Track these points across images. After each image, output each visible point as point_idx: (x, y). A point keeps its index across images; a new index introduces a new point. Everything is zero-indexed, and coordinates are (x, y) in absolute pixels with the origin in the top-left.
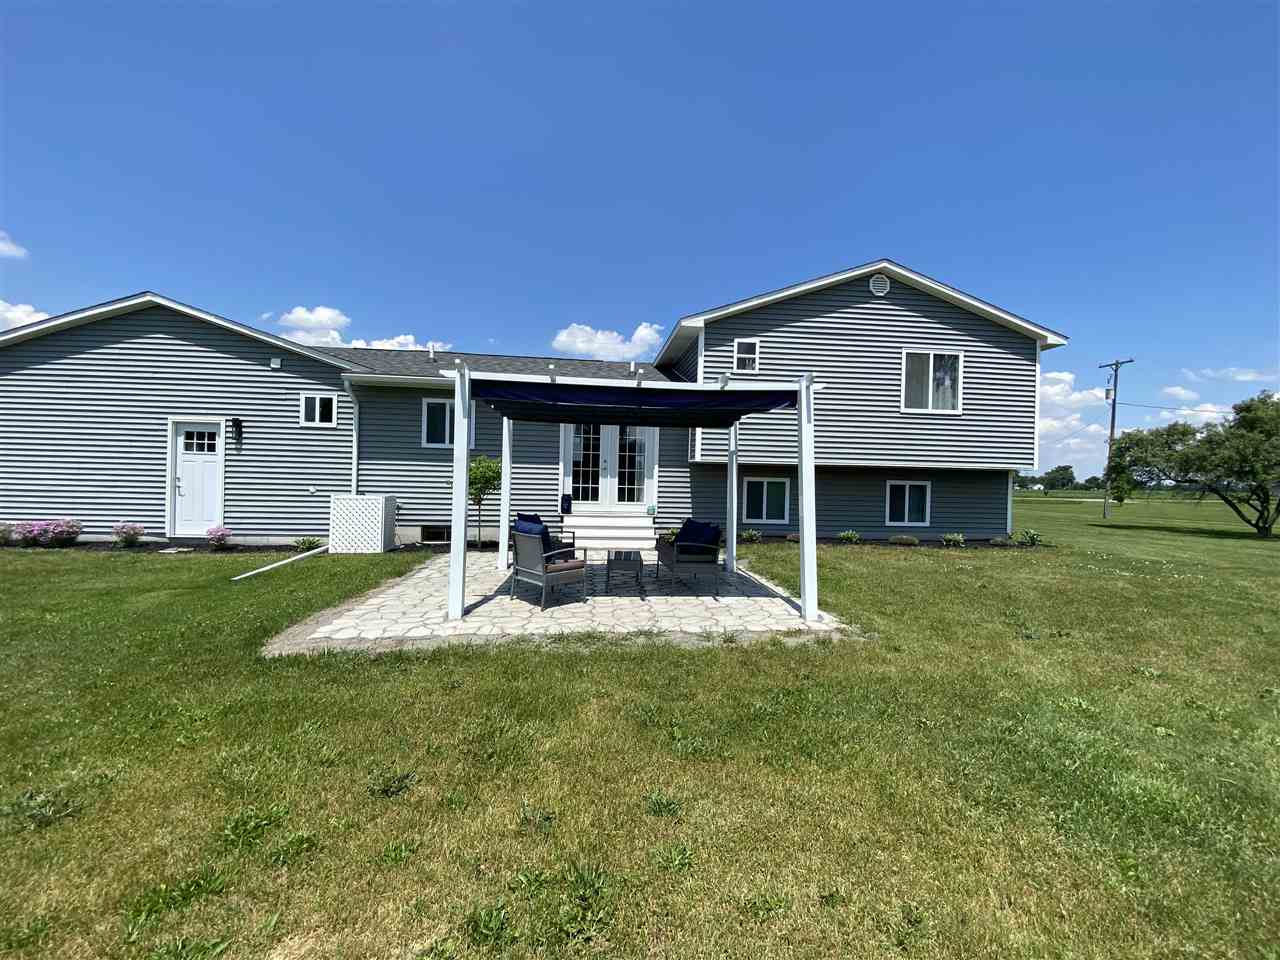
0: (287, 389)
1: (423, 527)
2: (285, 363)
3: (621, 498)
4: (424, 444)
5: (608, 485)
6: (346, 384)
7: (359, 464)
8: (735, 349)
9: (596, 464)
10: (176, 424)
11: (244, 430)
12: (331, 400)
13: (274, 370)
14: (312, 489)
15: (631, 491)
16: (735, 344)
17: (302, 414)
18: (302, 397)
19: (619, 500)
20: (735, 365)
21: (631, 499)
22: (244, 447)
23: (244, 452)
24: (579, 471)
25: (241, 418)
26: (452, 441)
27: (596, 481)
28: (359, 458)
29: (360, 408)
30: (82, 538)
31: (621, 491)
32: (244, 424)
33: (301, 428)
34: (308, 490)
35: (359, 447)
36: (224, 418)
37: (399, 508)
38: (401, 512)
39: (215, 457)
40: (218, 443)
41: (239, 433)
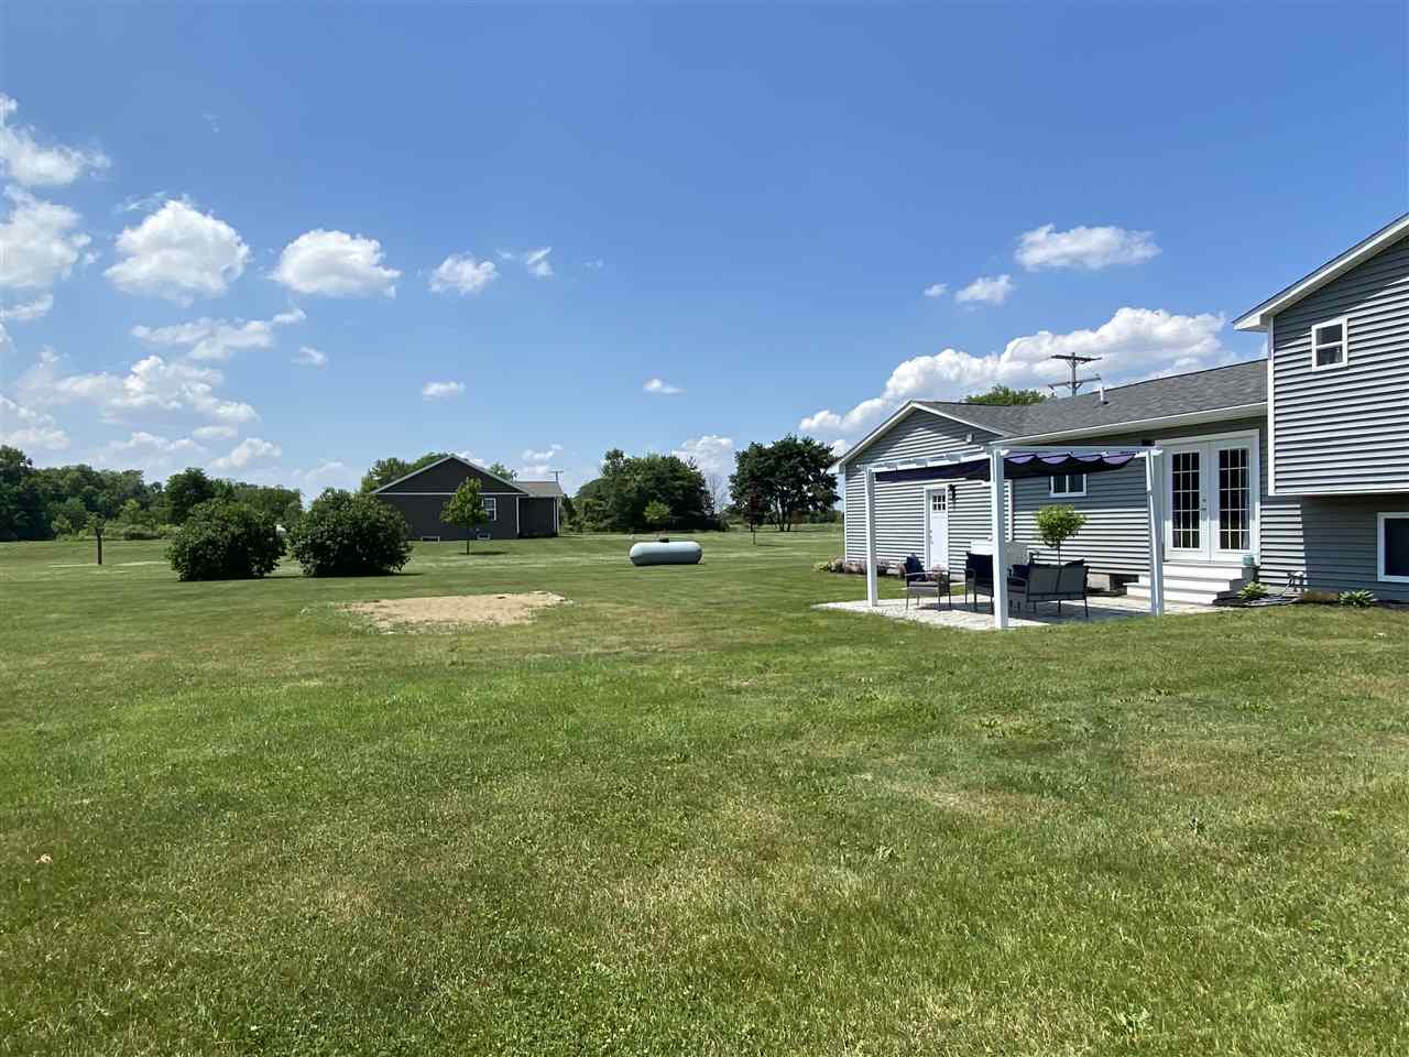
2: (975, 437)
3: (1224, 545)
5: (1209, 528)
8: (1314, 339)
9: (1196, 505)
10: (929, 491)
11: (956, 492)
13: (969, 444)
15: (1235, 535)
16: (1314, 333)
19: (1222, 548)
20: (1314, 361)
21: (1235, 546)
22: (957, 505)
23: (957, 510)
24: (1179, 513)
27: (1196, 525)
30: (889, 571)
31: (1223, 536)
32: (957, 488)
35: (1013, 501)
36: (947, 484)
37: (1038, 554)
38: (1040, 557)
39: (945, 514)
40: (946, 503)
41: (954, 495)
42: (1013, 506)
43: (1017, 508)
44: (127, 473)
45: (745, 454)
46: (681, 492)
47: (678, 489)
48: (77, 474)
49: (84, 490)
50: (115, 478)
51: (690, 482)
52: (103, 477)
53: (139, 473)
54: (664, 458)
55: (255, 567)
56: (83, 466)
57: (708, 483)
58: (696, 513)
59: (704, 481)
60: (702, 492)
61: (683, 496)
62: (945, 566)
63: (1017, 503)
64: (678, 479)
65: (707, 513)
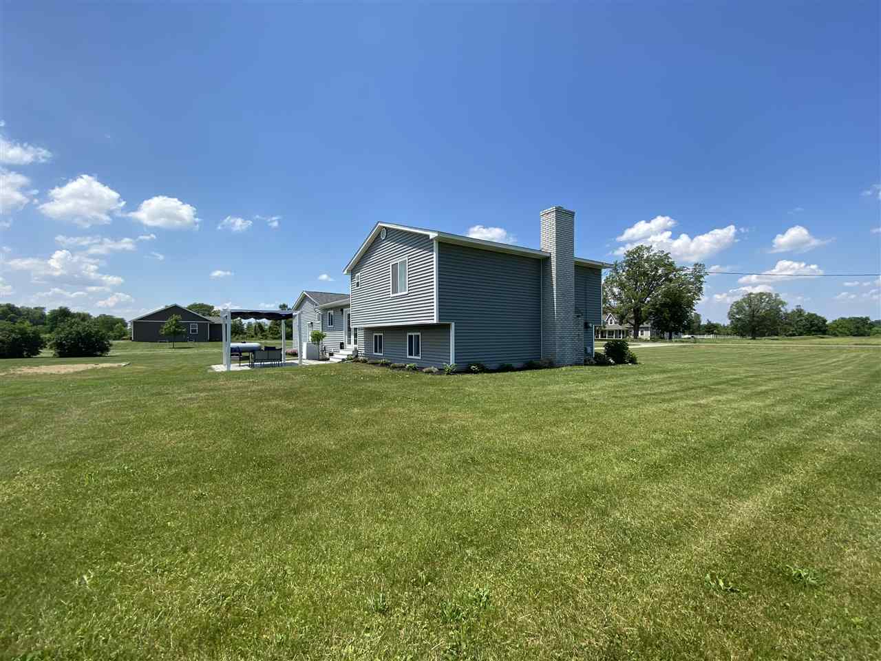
8: (356, 279)
20: (356, 286)
44: (36, 308)
48: (5, 308)
49: (9, 316)
50: (28, 311)
52: (21, 310)
53: (43, 308)
55: (25, 353)
56: (9, 304)
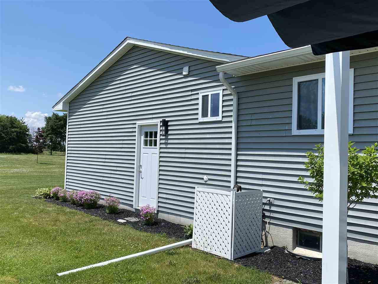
0: (192, 90)
1: (296, 230)
2: (192, 69)
4: (295, 131)
6: (221, 75)
7: (237, 155)
10: (141, 127)
11: (169, 128)
12: (218, 94)
13: (186, 77)
14: (205, 177)
17: (200, 111)
18: (200, 97)
22: (169, 141)
23: (169, 146)
25: (167, 119)
26: (323, 127)
28: (237, 149)
29: (239, 99)
32: (169, 124)
33: (201, 123)
34: (203, 179)
35: (237, 138)
36: (159, 120)
37: (270, 204)
38: (273, 208)
39: (156, 150)
40: (158, 139)
41: (167, 131)
42: (237, 144)
43: (241, 146)
45: (50, 118)
46: (15, 134)
47: (13, 132)
51: (20, 129)
54: (7, 117)
57: (30, 131)
58: (24, 145)
59: (28, 130)
60: (28, 135)
61: (17, 137)
62: (153, 205)
63: (241, 140)
64: (15, 128)
65: (30, 145)
